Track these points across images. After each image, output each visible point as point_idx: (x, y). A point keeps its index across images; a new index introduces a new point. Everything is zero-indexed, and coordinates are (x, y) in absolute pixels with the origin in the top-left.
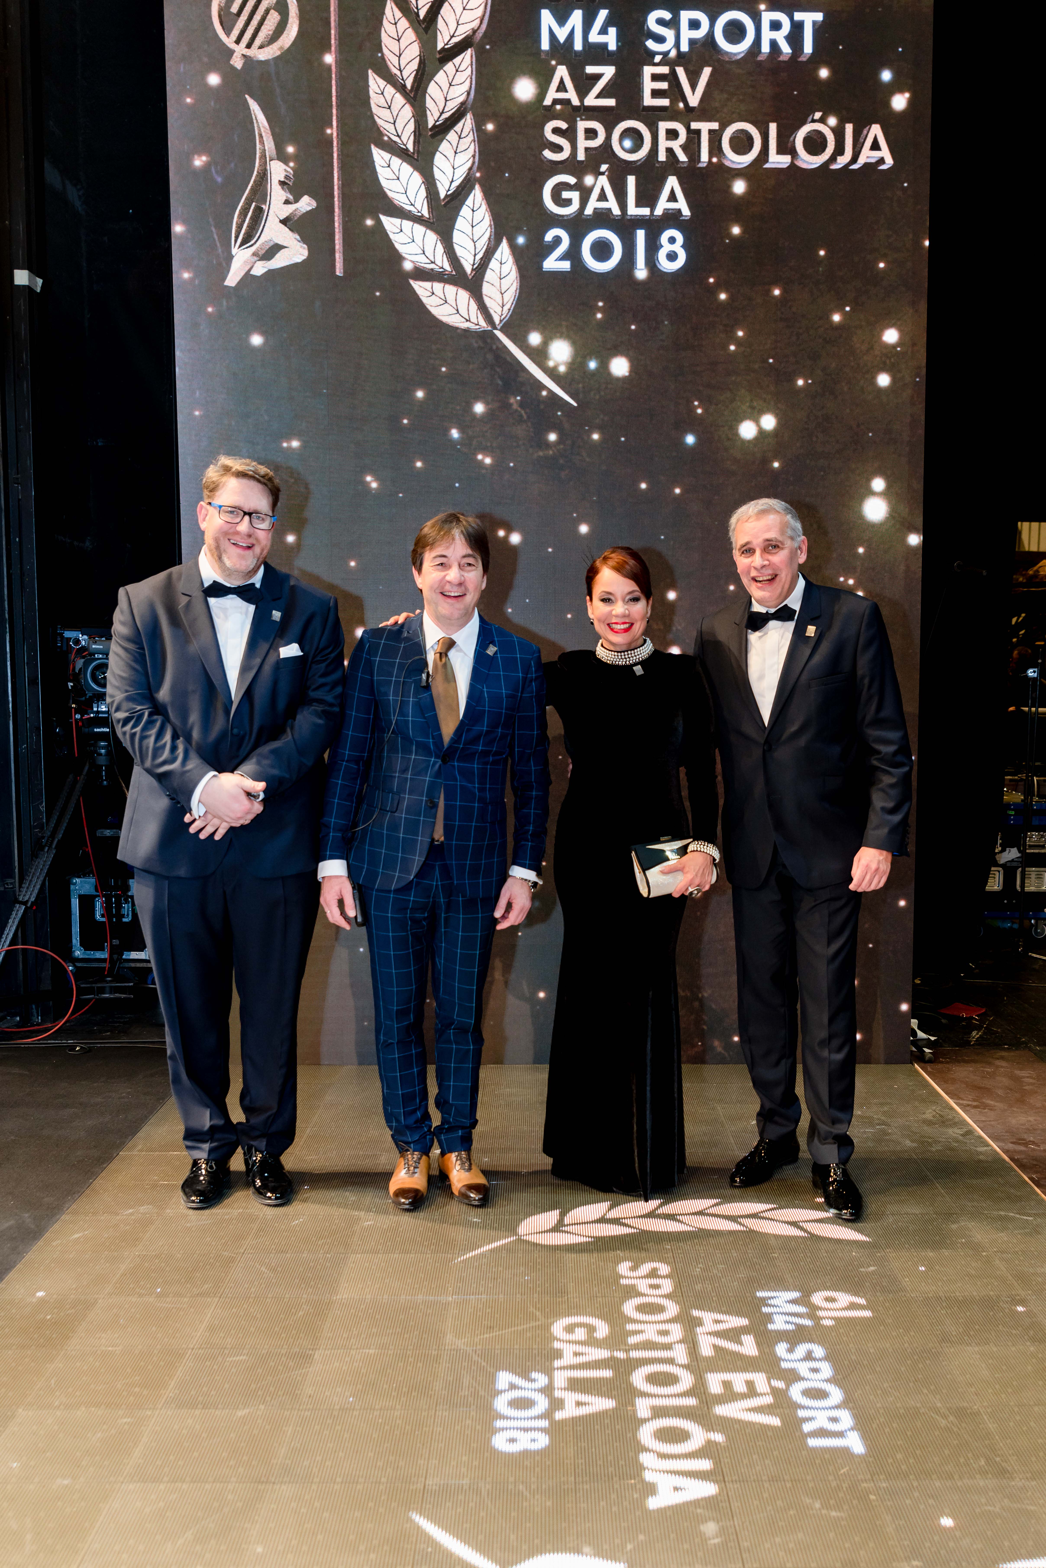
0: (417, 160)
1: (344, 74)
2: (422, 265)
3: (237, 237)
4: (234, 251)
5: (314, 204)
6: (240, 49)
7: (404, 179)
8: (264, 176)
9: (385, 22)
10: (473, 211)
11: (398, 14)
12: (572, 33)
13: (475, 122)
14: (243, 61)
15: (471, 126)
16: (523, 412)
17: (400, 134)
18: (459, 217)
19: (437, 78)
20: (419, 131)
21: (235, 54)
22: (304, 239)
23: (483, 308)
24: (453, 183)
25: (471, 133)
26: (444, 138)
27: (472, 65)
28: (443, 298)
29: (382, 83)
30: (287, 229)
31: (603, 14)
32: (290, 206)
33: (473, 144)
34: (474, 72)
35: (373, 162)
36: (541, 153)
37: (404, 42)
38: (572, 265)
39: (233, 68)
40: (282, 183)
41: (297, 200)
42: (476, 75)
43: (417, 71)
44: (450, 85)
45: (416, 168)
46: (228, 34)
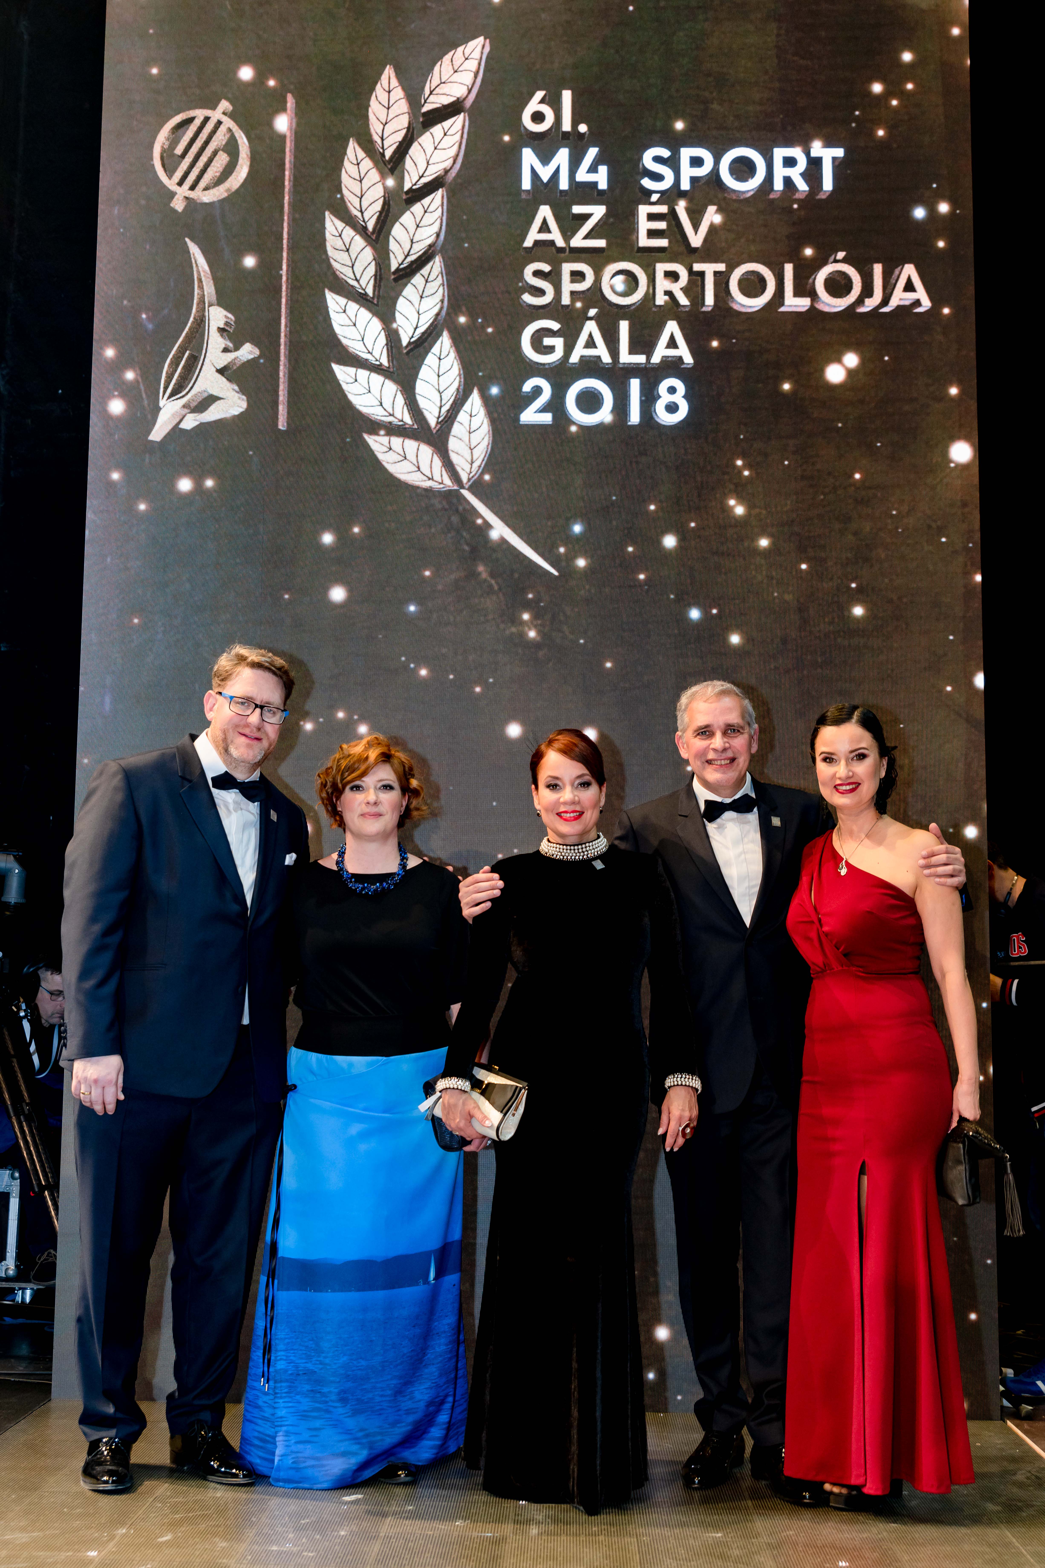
0: (377, 305)
1: (297, 216)
2: (379, 418)
3: (166, 388)
4: (162, 403)
5: (257, 352)
6: (183, 191)
7: (361, 325)
8: (201, 322)
9: (346, 163)
10: (440, 359)
11: (361, 154)
12: (557, 172)
13: (444, 265)
14: (185, 203)
15: (440, 269)
16: (493, 582)
17: (358, 278)
18: (424, 367)
19: (402, 220)
20: (380, 275)
21: (176, 197)
22: (243, 390)
23: (449, 466)
24: (417, 330)
25: (440, 276)
26: (409, 282)
27: (442, 205)
28: (402, 453)
29: (340, 225)
30: (224, 379)
31: (592, 153)
32: (229, 354)
33: (441, 288)
34: (445, 214)
35: (327, 307)
36: (519, 297)
37: (366, 183)
38: (554, 418)
39: (174, 211)
40: (221, 330)
41: (237, 349)
42: (447, 216)
43: (381, 212)
44: (418, 226)
45: (375, 314)
46: (170, 177)
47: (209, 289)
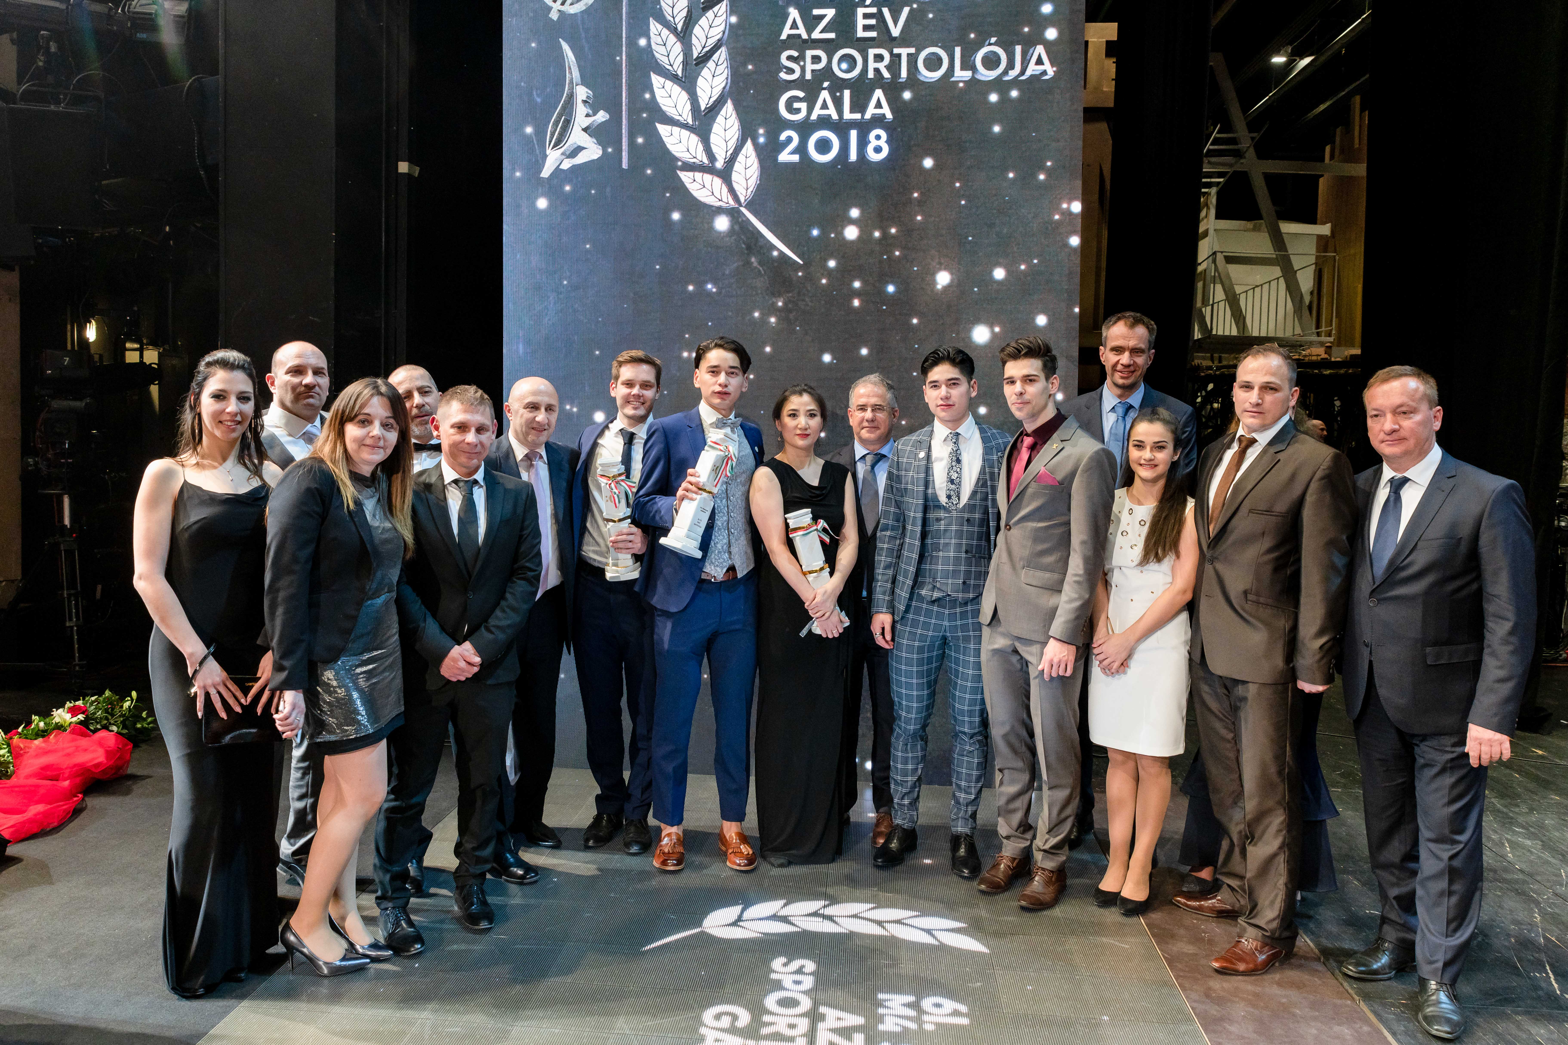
16: (760, 270)
22: (599, 143)
27: (726, 11)
35: (652, 85)
36: (778, 75)
38: (800, 158)
39: (552, 20)
41: (595, 114)
42: (730, 18)
47: (576, 74)
